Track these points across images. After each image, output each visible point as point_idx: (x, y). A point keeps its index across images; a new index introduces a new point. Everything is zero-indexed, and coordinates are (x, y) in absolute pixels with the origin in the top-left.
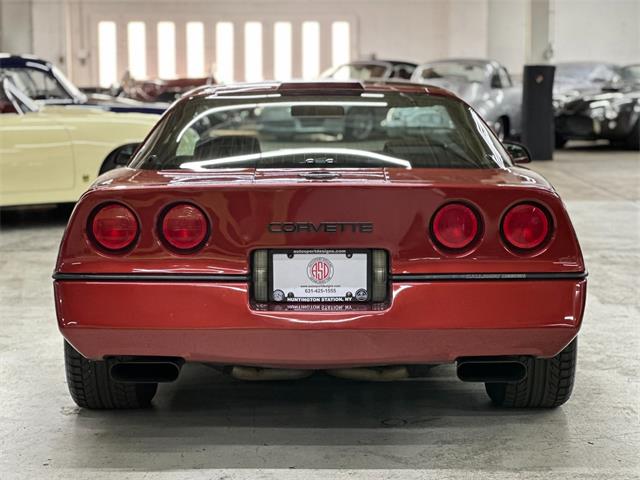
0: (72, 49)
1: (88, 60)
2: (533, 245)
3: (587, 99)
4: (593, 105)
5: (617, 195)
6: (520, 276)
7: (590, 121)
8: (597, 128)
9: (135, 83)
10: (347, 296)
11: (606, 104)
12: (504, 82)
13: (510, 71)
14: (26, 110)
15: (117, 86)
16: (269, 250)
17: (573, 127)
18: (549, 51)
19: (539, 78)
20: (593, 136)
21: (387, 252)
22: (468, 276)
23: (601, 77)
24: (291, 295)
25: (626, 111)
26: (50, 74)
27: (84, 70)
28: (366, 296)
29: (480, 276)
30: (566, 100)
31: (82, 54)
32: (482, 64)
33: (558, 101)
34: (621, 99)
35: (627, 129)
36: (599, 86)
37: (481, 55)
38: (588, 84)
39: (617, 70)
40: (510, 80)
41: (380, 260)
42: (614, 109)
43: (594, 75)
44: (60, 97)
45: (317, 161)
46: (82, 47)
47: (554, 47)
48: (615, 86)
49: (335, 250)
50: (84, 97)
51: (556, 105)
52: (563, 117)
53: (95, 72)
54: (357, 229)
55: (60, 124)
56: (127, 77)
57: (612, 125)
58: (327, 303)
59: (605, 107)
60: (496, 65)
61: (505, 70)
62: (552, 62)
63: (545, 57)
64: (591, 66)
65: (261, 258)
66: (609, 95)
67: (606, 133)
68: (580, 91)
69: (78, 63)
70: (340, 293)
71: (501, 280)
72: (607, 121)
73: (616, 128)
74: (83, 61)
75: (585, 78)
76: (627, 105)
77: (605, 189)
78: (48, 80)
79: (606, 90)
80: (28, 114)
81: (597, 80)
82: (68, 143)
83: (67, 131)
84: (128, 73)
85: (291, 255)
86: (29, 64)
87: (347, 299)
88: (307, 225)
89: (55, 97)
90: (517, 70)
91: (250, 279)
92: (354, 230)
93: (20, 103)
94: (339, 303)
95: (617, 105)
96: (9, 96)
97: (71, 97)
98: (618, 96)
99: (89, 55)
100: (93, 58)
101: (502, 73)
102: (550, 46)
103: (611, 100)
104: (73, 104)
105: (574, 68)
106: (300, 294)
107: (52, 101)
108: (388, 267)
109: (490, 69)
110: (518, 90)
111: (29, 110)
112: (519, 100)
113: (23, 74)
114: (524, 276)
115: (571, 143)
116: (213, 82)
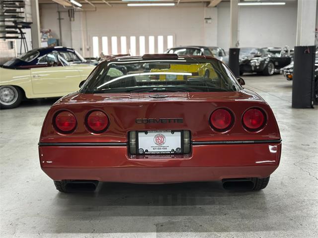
0: (85, 46)
1: (89, 49)
2: (257, 127)
3: (249, 59)
4: (251, 61)
5: (261, 90)
6: (251, 142)
7: (251, 66)
8: (253, 68)
9: (104, 56)
10: (172, 151)
11: (256, 61)
12: (223, 54)
13: (225, 51)
14: (66, 65)
15: (98, 57)
16: (136, 131)
17: (246, 69)
18: (238, 44)
19: (234, 53)
20: (252, 71)
21: (190, 132)
22: (227, 142)
23: (254, 52)
24: (147, 151)
25: (262, 63)
26: (74, 53)
27: (88, 52)
28: (180, 151)
29: (233, 142)
30: (242, 60)
31: (88, 47)
32: (216, 48)
33: (241, 60)
34: (260, 59)
35: (263, 69)
36: (253, 55)
37: (215, 45)
38: (249, 54)
39: (259, 50)
40: (225, 54)
41: (187, 135)
42: (258, 63)
43: (251, 52)
44: (78, 61)
45: (158, 90)
46: (88, 45)
47: (239, 42)
48: (259, 55)
49: (166, 131)
50: (86, 61)
51: (240, 61)
52: (242, 65)
53: (92, 53)
54: (176, 121)
55: (77, 69)
56: (102, 54)
57: (258, 68)
58: (163, 154)
59: (255, 62)
60: (220, 49)
61: (223, 50)
62: (239, 47)
63: (237, 46)
64: (251, 49)
65: (133, 134)
66: (257, 58)
67: (256, 70)
68: (247, 57)
69: (86, 50)
70: (169, 150)
71: (242, 143)
72: (256, 66)
73: (259, 69)
74: (88, 50)
75: (249, 52)
76: (262, 61)
77: (256, 89)
78: (73, 55)
79: (256, 56)
80: (67, 66)
81: (252, 53)
82: (79, 76)
83: (79, 72)
84: (102, 53)
85: (146, 133)
86: (68, 50)
87: (172, 152)
88: (154, 120)
89: (76, 60)
90: (227, 50)
91: (128, 144)
92: (175, 122)
93: (64, 62)
94: (168, 154)
95: (259, 61)
96: (60, 60)
97: (81, 61)
98: (260, 58)
99: (90, 48)
100: (91, 48)
101: (222, 51)
102: (238, 42)
103: (257, 60)
104: (82, 63)
105: (246, 49)
106: (151, 150)
107: (75, 62)
108: (190, 137)
109: (218, 50)
110: (227, 57)
111: (67, 65)
112: (228, 60)
113: (67, 54)
114: (253, 142)
115: (244, 74)
116: (129, 55)
